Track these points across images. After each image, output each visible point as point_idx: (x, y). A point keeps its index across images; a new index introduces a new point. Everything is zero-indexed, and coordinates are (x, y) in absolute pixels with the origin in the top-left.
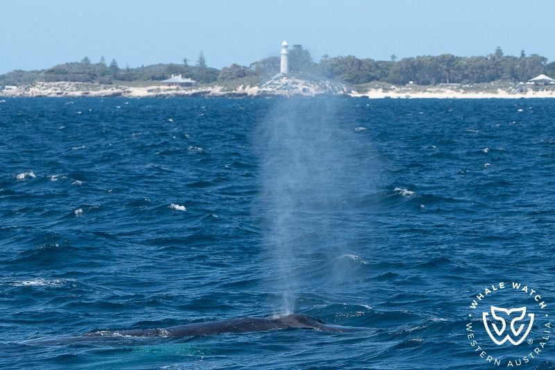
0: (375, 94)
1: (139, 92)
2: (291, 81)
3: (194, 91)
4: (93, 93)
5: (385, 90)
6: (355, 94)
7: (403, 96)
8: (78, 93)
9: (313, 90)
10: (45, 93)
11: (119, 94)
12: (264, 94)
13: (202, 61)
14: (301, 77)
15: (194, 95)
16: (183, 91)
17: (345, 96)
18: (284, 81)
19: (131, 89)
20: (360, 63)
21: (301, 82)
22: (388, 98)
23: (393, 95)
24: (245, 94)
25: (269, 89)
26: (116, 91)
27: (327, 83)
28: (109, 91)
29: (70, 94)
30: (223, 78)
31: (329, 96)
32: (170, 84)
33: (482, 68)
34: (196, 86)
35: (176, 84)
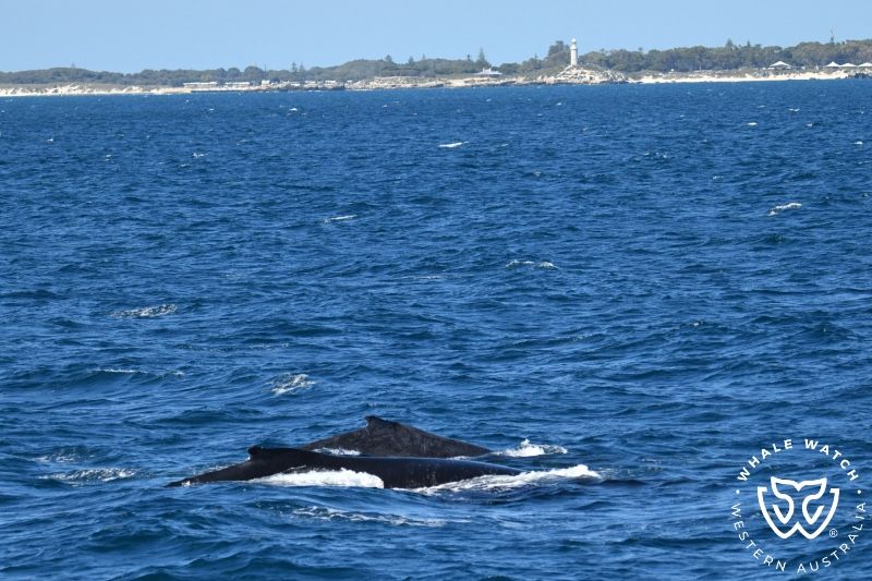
0: (647, 80)
1: (458, 83)
2: (580, 71)
3: (502, 81)
4: (421, 85)
5: (655, 77)
6: (631, 81)
7: (669, 81)
8: (409, 85)
9: (598, 79)
10: (381, 85)
11: (442, 85)
12: (560, 83)
13: (482, 55)
14: (588, 68)
15: (503, 84)
16: (493, 82)
17: (623, 82)
18: (574, 71)
19: (451, 81)
20: (630, 55)
21: (588, 72)
22: (657, 83)
23: (661, 80)
24: (544, 83)
25: (562, 78)
26: (439, 83)
27: (609, 72)
28: (434, 83)
29: (402, 86)
30: (523, 71)
31: (611, 82)
32: (482, 76)
33: (728, 56)
34: (503, 78)
35: (487, 76)
